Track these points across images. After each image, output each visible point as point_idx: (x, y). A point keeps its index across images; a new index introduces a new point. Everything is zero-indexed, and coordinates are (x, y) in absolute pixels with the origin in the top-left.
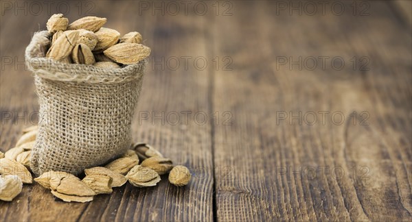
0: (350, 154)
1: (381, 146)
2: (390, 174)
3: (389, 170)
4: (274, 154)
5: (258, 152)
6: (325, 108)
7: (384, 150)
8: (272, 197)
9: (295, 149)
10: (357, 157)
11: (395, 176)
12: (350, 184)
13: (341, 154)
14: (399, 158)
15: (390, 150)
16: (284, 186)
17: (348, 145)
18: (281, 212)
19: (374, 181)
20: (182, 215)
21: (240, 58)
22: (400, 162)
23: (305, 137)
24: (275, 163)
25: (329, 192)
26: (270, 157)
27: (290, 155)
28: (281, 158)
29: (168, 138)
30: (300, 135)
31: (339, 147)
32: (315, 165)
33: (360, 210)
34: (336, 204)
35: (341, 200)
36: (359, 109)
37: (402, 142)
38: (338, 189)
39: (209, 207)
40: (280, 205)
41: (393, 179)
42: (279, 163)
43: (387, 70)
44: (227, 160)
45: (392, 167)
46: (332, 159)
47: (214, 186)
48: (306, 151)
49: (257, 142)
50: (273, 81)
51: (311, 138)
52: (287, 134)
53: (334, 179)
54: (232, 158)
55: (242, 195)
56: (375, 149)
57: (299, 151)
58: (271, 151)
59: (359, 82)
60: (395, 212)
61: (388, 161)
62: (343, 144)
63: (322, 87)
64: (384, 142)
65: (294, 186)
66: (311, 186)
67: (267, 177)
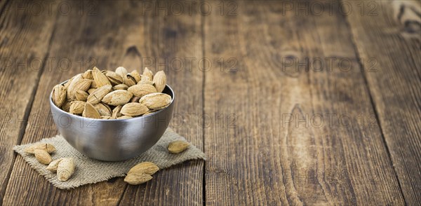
0: (290, 141)
1: (311, 134)
2: (314, 157)
3: (313, 154)
4: (242, 141)
5: (232, 139)
6: (278, 101)
7: (312, 137)
8: (239, 175)
9: (256, 137)
10: (295, 144)
11: (317, 158)
12: (288, 165)
13: (285, 140)
14: (321, 143)
15: (316, 137)
16: (247, 167)
17: (290, 133)
18: (244, 187)
19: (303, 162)
20: (184, 190)
21: (224, 56)
22: (321, 147)
23: (263, 127)
24: (243, 148)
25: (274, 172)
26: (239, 143)
27: (252, 142)
28: (246, 145)
30: (259, 124)
31: (284, 135)
32: (267, 150)
33: (292, 185)
34: (278, 180)
35: (281, 177)
36: (300, 101)
37: (325, 130)
38: (280, 168)
39: (201, 184)
40: (244, 181)
41: (315, 161)
42: (245, 148)
44: (213, 146)
45: (316, 151)
46: (279, 145)
47: (204, 167)
48: (262, 139)
49: (232, 131)
50: (246, 78)
51: (267, 128)
52: (252, 124)
53: (278, 161)
54: (216, 145)
55: (221, 174)
56: (306, 137)
57: (258, 139)
58: (241, 139)
59: (303, 76)
60: (313, 185)
61: (314, 146)
62: (286, 133)
63: (278, 83)
64: (313, 130)
65: (253, 167)
66: (264, 167)
67: (237, 160)
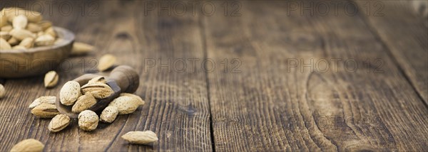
0: (310, 96)
1: (333, 91)
2: (339, 107)
3: (338, 105)
4: (254, 98)
5: (242, 97)
7: (335, 93)
8: (253, 123)
9: (269, 95)
10: (315, 97)
11: (342, 108)
12: (309, 114)
13: (304, 96)
14: (346, 97)
15: (340, 93)
16: (261, 116)
17: (309, 91)
18: (259, 131)
19: (327, 111)
20: (189, 134)
21: (227, 39)
22: (347, 100)
23: (277, 88)
24: (255, 104)
25: (294, 119)
26: (251, 100)
27: (266, 98)
28: (259, 101)
29: (175, 91)
30: (273, 86)
31: (302, 92)
32: (284, 104)
33: (316, 128)
34: (299, 125)
35: (303, 123)
37: (349, 88)
38: (301, 117)
39: (208, 130)
40: (258, 127)
41: (341, 110)
42: (257, 103)
43: (340, 43)
44: (220, 103)
45: (341, 103)
46: (297, 100)
47: (211, 118)
48: (277, 96)
49: (241, 91)
50: (254, 53)
51: (282, 88)
52: (264, 86)
53: (298, 111)
54: (223, 102)
55: (231, 123)
56: (329, 93)
57: (272, 96)
58: (252, 96)
59: (319, 52)
60: (341, 128)
61: (338, 99)
62: (305, 91)
63: (291, 56)
64: (336, 88)
65: (269, 116)
66: (281, 116)
67: (249, 112)
